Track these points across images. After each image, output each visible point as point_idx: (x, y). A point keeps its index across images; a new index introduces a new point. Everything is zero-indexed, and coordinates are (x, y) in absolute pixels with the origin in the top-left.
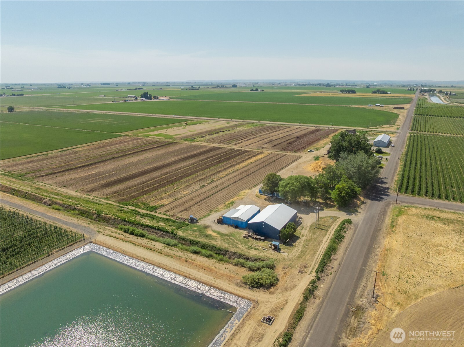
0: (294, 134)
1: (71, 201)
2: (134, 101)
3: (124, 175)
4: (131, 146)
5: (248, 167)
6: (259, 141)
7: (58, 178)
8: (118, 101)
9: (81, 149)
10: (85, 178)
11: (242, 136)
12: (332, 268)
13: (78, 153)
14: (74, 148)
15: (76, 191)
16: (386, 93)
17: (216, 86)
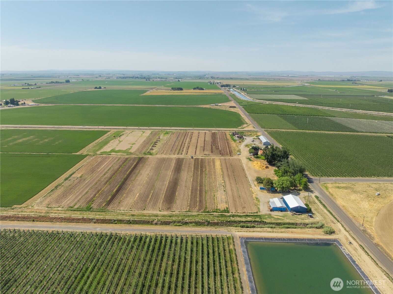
15: (160, 211)
16: (203, 89)
17: (51, 82)
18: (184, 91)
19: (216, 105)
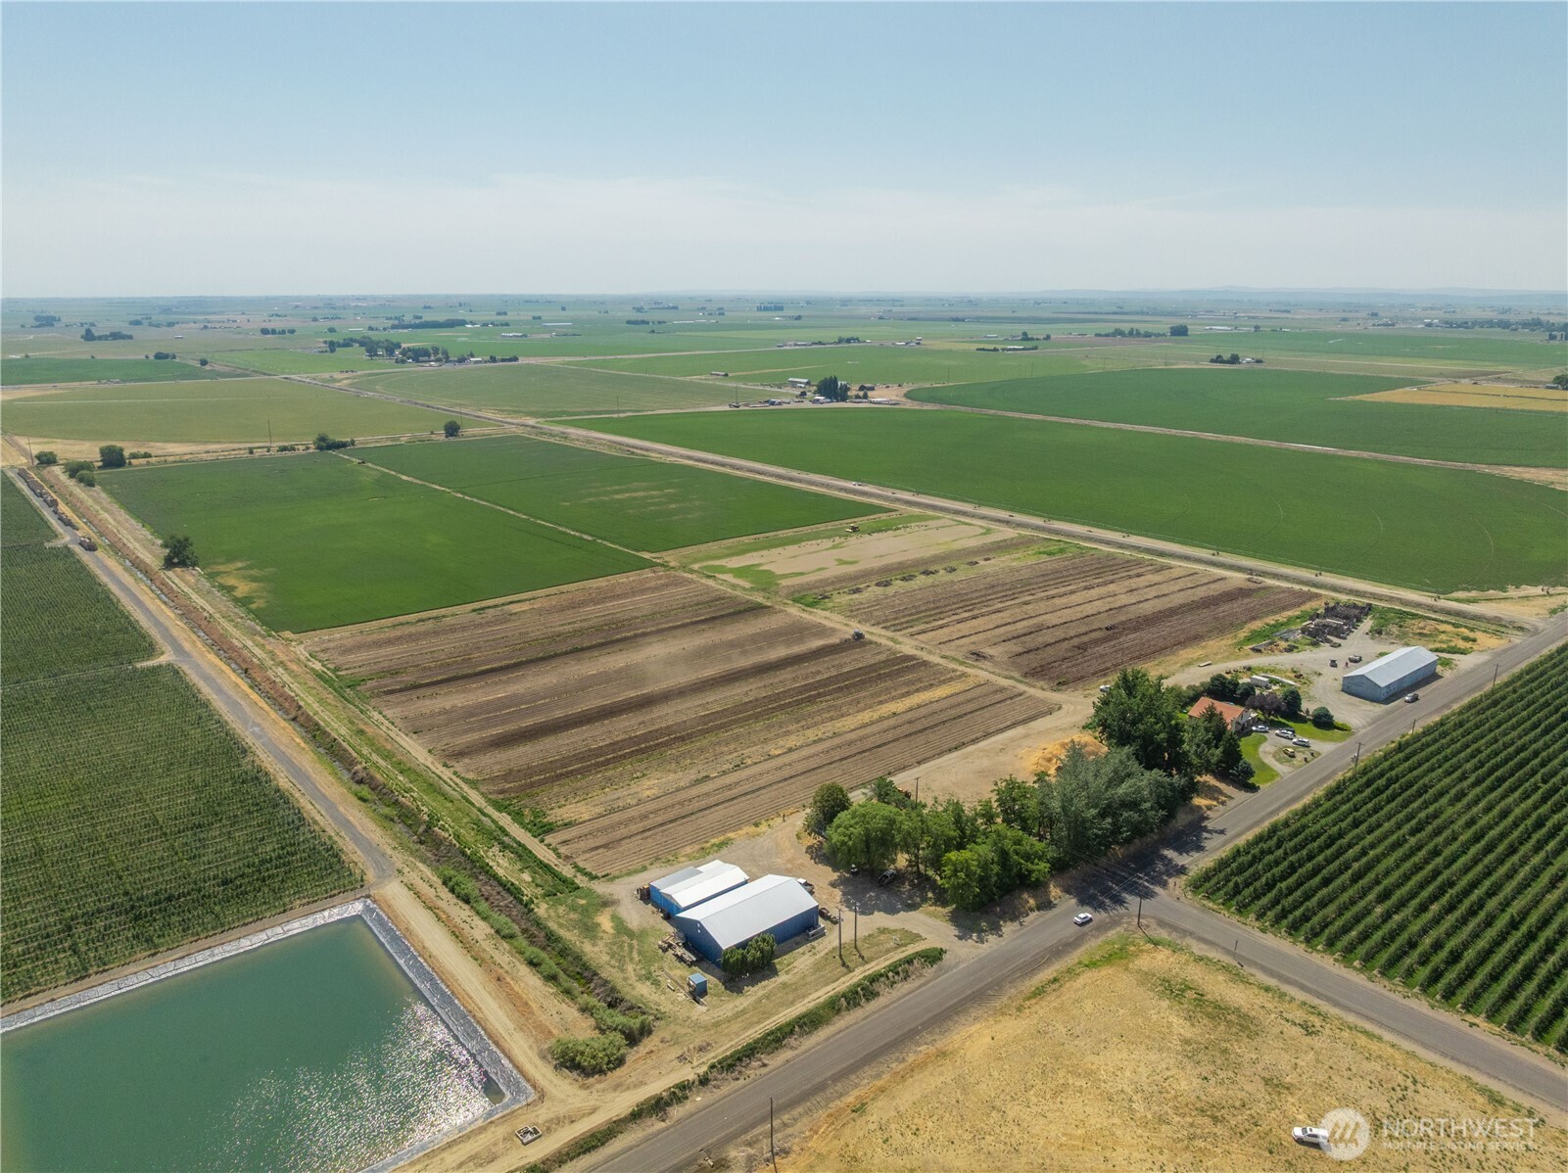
0: (1141, 605)
1: (401, 778)
2: (793, 406)
3: (559, 714)
4: (647, 609)
5: (868, 730)
6: (997, 627)
7: (420, 703)
8: (746, 405)
9: (525, 607)
10: (470, 713)
11: (972, 599)
12: (765, 1065)
13: (509, 620)
14: (511, 603)
15: (430, 751)
17: (1111, 331)
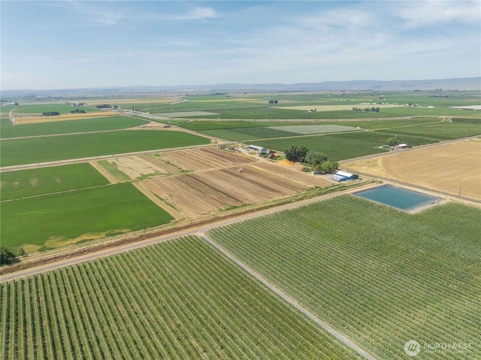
16: (85, 112)
18: (62, 116)
19: (144, 127)
